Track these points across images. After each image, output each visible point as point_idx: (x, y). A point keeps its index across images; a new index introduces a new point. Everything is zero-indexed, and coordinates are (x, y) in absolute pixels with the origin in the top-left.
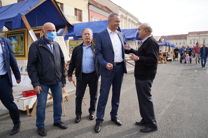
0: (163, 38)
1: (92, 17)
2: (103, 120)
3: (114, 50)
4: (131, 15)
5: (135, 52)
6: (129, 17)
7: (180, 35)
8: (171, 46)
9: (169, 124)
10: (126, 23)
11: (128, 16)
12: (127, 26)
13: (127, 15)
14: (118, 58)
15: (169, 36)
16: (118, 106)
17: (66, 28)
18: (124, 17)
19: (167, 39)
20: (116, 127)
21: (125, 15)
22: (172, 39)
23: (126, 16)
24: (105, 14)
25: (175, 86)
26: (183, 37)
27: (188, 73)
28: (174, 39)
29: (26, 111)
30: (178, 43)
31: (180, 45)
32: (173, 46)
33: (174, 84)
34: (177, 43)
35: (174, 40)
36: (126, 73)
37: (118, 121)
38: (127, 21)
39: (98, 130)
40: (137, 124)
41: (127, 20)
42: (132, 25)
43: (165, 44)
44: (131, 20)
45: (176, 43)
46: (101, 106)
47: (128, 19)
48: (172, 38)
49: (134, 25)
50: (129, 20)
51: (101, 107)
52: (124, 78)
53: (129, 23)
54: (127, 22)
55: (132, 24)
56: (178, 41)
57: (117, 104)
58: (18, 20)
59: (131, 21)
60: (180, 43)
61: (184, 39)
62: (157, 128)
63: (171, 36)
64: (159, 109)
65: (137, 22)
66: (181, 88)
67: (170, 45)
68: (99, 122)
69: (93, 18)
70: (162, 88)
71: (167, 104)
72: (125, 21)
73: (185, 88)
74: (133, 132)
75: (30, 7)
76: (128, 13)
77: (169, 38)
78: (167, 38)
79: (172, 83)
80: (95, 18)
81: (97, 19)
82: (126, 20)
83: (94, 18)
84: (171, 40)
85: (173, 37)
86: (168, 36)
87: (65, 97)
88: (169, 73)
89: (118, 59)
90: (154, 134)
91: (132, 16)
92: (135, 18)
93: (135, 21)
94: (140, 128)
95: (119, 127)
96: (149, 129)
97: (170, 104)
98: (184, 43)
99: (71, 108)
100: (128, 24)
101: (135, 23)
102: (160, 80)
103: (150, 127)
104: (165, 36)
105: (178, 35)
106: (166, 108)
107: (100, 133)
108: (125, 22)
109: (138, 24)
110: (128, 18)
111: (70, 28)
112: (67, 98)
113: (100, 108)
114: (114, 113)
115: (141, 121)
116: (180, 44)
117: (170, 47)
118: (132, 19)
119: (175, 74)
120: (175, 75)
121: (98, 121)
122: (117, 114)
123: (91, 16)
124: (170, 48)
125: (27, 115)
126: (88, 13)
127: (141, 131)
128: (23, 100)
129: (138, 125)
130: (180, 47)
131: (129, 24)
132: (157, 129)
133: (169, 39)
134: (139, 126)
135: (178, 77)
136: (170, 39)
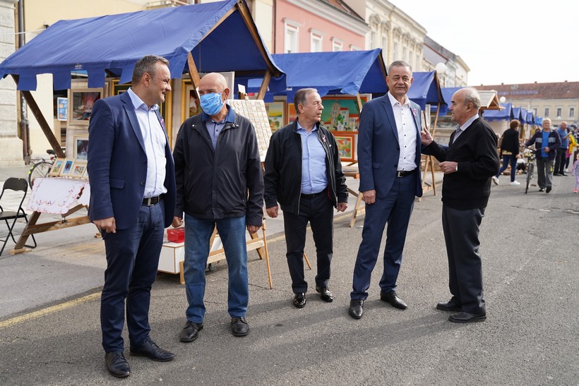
0: (503, 91)
1: (283, 21)
2: (367, 294)
3: (401, 144)
4: (403, 15)
5: (440, 148)
6: (395, 23)
7: (561, 83)
8: (528, 123)
9: (512, 312)
10: (387, 41)
11: (393, 19)
12: (389, 51)
13: (390, 17)
14: (406, 161)
15: (522, 88)
16: (398, 266)
17: (267, 79)
18: (382, 24)
19: (516, 95)
20: (395, 312)
21: (384, 17)
22: (532, 95)
23: (388, 19)
24: (322, 12)
25: (532, 237)
26: (568, 92)
27: (572, 206)
28: (537, 97)
29: (178, 275)
30: (553, 111)
31: (559, 118)
32: (533, 122)
33: (529, 231)
34: (547, 110)
35: (538, 100)
36: (420, 194)
37: (398, 300)
38: (391, 35)
39: (358, 314)
40: (440, 307)
41: (392, 31)
42: (404, 48)
43: (509, 115)
44: (403, 31)
45: (544, 110)
46: (365, 263)
47: (394, 29)
48: (531, 92)
49: (411, 49)
50: (398, 31)
51: (364, 265)
52: (414, 207)
53: (396, 40)
54: (389, 40)
55: (405, 45)
56: (553, 104)
57: (396, 262)
58: (177, 64)
59: (403, 35)
60: (559, 110)
61: (573, 98)
62: (484, 314)
63: (531, 85)
64: (488, 283)
65: (420, 39)
66: (546, 242)
67: (525, 119)
68: (360, 299)
69: (286, 24)
70: (495, 241)
71: (507, 275)
72: (384, 35)
73: (558, 243)
74: (434, 321)
75: (201, 32)
76: (396, 10)
77: (524, 92)
78: (517, 93)
79: (523, 230)
80: (293, 23)
81: (298, 28)
82: (388, 31)
83: (288, 25)
84: (530, 100)
85: (535, 89)
86: (519, 85)
87: (257, 249)
88: (517, 205)
89: (407, 164)
90: (479, 326)
91: (405, 20)
92: (417, 27)
93: (414, 35)
94: (446, 315)
95: (401, 312)
96: (470, 316)
97: (516, 275)
98: (572, 109)
99: (278, 274)
100: (392, 44)
101: (413, 40)
102: (491, 222)
103: (470, 312)
104: (510, 86)
105: (555, 84)
106: (506, 284)
107: (362, 319)
108: (384, 39)
109: (425, 44)
110: (393, 26)
111: (277, 79)
112: (260, 251)
113: (361, 269)
114: (388, 283)
115: (449, 302)
116: (558, 115)
117: (525, 125)
118: (405, 29)
119: (535, 207)
120: (534, 211)
121: (357, 297)
122: (396, 284)
123: (281, 19)
124: (525, 128)
125: (180, 284)
126: (270, 9)
127: (451, 320)
128: (175, 248)
129: (443, 310)
130: (556, 124)
131: (395, 44)
132: (486, 318)
133: (523, 95)
134: (445, 312)
135: (541, 216)
136: (527, 94)
